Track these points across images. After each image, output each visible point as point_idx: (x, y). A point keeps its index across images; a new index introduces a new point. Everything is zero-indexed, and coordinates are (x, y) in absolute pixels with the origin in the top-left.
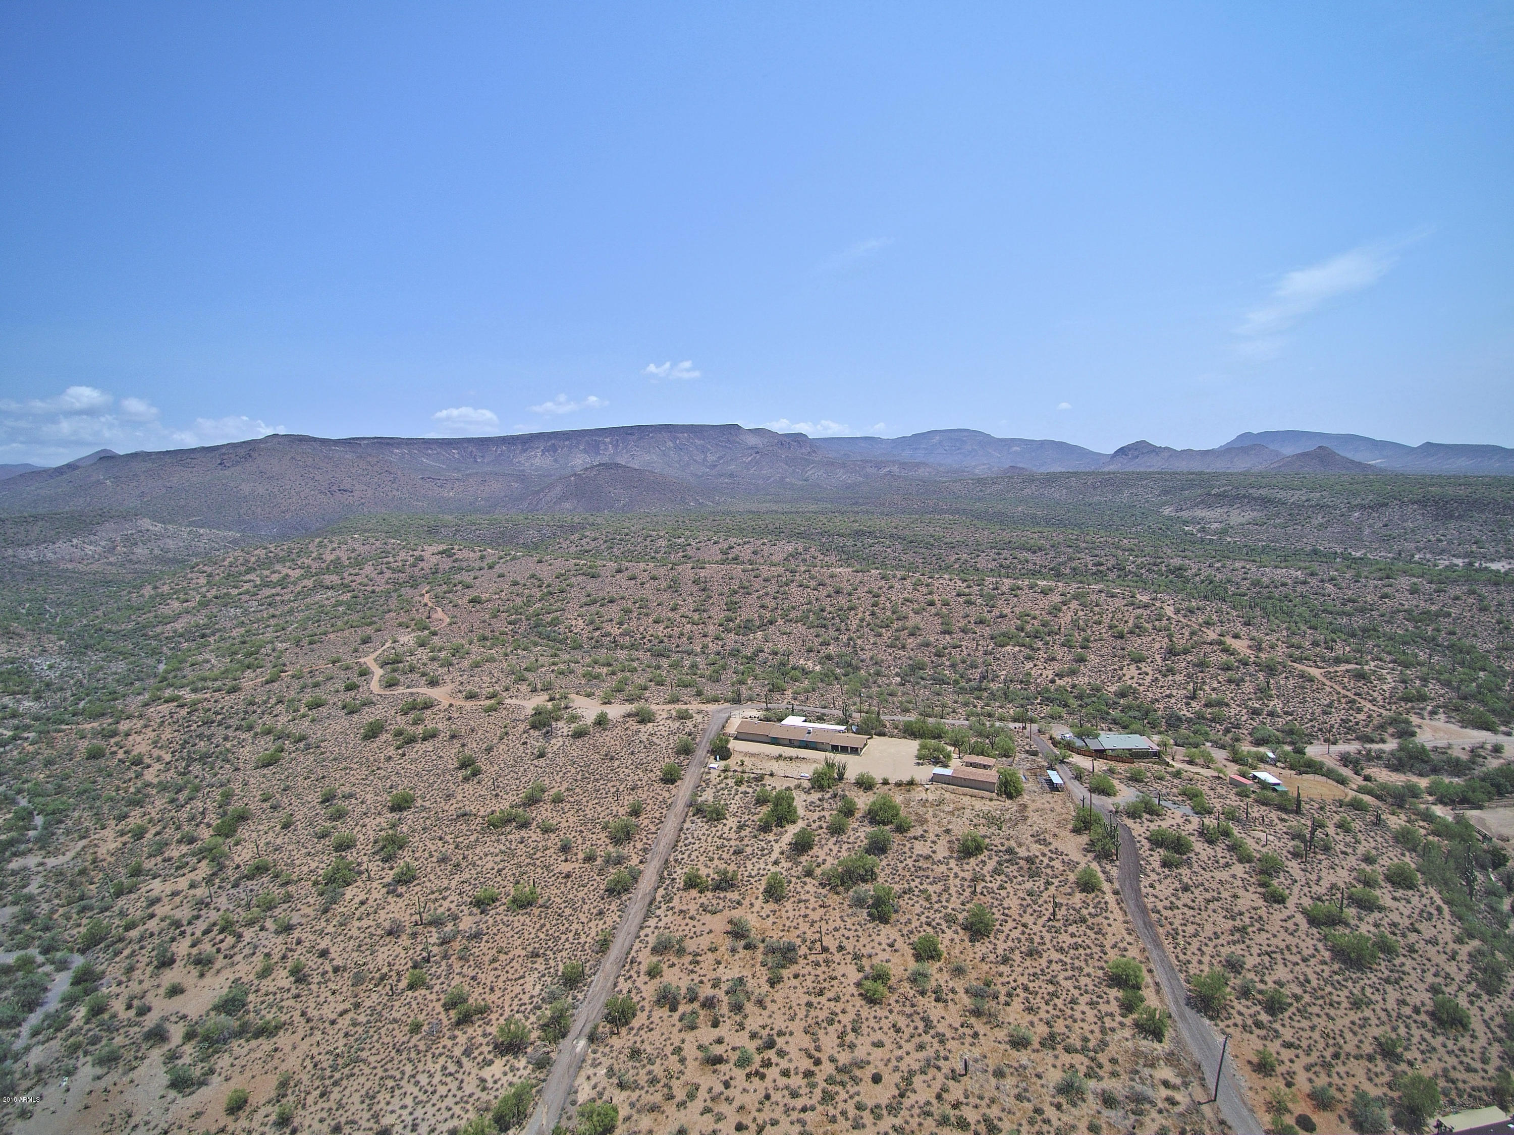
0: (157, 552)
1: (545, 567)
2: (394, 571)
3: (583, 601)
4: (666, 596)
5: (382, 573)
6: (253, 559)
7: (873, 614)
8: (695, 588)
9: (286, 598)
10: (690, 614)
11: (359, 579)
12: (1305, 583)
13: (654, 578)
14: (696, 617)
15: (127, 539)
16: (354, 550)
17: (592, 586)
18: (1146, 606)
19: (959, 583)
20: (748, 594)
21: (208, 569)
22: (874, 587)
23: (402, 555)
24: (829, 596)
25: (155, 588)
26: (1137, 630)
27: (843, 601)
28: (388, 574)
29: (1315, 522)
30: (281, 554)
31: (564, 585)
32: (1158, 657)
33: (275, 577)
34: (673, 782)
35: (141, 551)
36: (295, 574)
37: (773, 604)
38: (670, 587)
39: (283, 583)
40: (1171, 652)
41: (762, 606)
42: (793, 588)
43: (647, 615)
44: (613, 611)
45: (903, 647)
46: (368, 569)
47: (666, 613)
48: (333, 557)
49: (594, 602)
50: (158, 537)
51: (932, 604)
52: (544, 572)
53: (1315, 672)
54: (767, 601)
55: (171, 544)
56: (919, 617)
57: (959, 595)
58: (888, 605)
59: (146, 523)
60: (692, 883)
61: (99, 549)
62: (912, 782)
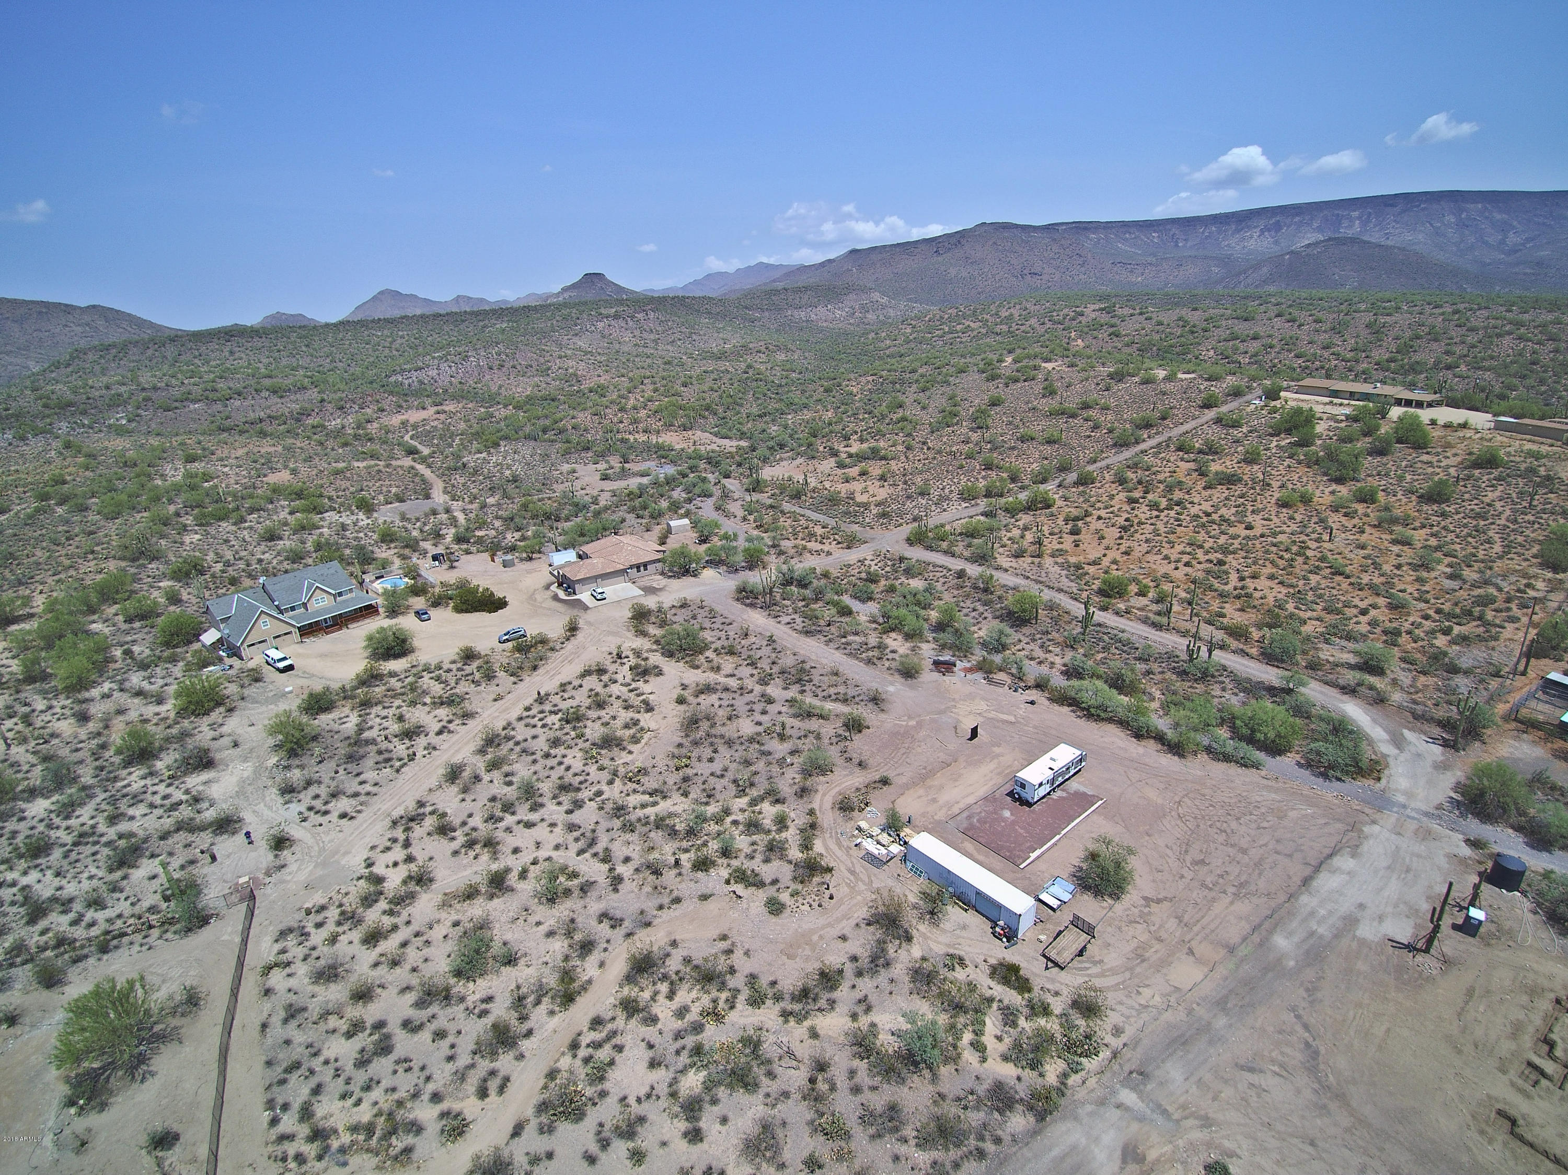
0: (881, 317)
1: (1197, 313)
3: (1223, 338)
4: (1323, 337)
8: (1365, 332)
10: (1344, 353)
11: (1023, 328)
15: (863, 307)
16: (1026, 309)
17: (1240, 327)
31: (1210, 326)
33: (959, 327)
34: (1210, 407)
35: (871, 316)
37: (1465, 352)
39: (965, 330)
41: (1448, 353)
42: (1507, 339)
43: (1290, 351)
46: (1033, 321)
48: (1007, 314)
50: (884, 307)
55: (892, 313)
59: (876, 296)
60: (1183, 449)
61: (844, 314)
62: (1464, 426)
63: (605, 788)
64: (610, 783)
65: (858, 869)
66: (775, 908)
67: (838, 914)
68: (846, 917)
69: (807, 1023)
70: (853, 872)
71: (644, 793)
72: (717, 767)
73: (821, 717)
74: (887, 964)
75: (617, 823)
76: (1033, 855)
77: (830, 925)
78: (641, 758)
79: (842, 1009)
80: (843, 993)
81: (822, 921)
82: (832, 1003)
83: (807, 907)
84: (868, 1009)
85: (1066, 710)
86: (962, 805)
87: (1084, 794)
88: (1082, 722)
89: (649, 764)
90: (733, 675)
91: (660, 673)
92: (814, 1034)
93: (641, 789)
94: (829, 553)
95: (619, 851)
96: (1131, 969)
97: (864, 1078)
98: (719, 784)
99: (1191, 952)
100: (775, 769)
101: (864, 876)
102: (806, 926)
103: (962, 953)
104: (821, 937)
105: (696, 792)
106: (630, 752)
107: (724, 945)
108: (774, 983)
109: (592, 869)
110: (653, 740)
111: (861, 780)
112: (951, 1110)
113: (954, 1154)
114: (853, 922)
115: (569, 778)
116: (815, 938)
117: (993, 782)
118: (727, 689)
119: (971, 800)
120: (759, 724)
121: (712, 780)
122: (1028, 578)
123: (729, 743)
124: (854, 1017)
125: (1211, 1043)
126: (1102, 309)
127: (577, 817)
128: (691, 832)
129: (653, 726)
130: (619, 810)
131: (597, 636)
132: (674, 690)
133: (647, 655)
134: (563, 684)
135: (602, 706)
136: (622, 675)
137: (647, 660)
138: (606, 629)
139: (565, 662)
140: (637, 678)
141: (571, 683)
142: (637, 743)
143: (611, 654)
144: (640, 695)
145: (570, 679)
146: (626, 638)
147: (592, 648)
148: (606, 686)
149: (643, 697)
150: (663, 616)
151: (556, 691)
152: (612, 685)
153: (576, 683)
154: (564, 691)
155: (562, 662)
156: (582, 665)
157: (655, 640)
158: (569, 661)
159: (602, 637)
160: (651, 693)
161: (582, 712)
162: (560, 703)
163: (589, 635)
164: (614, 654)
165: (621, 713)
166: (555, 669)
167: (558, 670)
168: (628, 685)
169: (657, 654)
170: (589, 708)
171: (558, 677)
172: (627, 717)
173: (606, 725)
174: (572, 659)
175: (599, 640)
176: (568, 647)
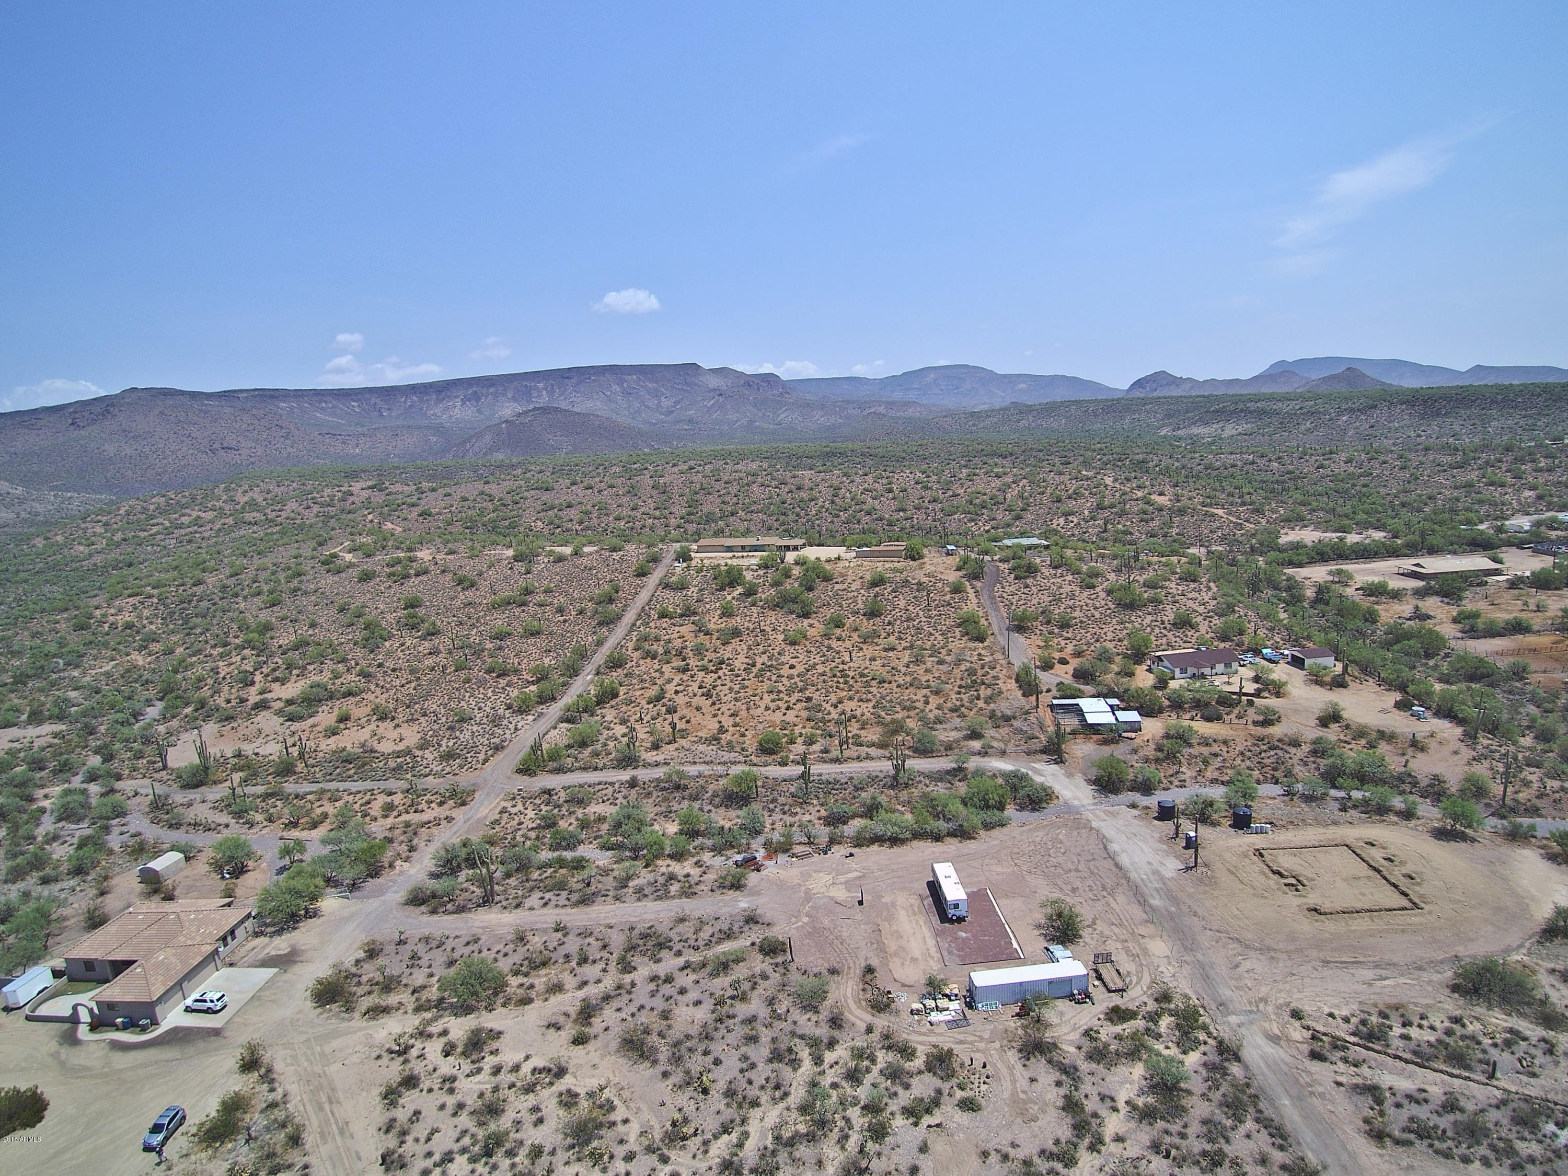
1: (494, 486)
2: (322, 505)
3: (539, 508)
4: (625, 500)
5: (308, 508)
6: (152, 507)
7: (833, 502)
8: (655, 492)
9: (207, 535)
10: (651, 512)
12: (1253, 463)
13: (612, 487)
14: (657, 513)
16: (269, 492)
17: (546, 497)
18: (1088, 479)
19: (919, 474)
20: (709, 494)
21: (104, 519)
22: (836, 482)
23: (327, 491)
24: (791, 492)
25: (46, 539)
26: (1077, 495)
27: (804, 495)
28: (316, 509)
29: (1303, 428)
30: (184, 501)
31: (517, 498)
32: (1086, 512)
34: (644, 575)
36: (210, 515)
37: (735, 500)
38: (629, 492)
39: (197, 522)
40: (1100, 507)
41: (724, 502)
42: (755, 487)
43: (607, 515)
44: (574, 513)
45: (859, 522)
46: (292, 505)
47: (625, 512)
48: (246, 499)
49: (552, 508)
51: (890, 491)
52: (493, 489)
53: (1220, 512)
54: (727, 499)
56: (876, 502)
57: (917, 483)
58: (848, 495)
60: (663, 615)
62: (839, 558)
64: (665, 1160)
65: (961, 1037)
66: (968, 1105)
67: (1004, 1071)
68: (1011, 1068)
69: (1107, 1139)
70: (961, 1042)
71: (716, 1137)
72: (733, 1062)
73: (738, 961)
74: (1076, 1069)
76: (1015, 945)
77: (1014, 1082)
78: (647, 1115)
79: (1103, 1112)
80: (1090, 1105)
81: (1007, 1084)
82: (1095, 1115)
83: (984, 1087)
84: (1113, 1099)
85: (875, 847)
86: (933, 951)
87: (973, 892)
88: (895, 849)
89: (668, 1113)
90: (584, 983)
91: (496, 1035)
92: (1119, 1139)
93: (709, 1136)
94: (449, 819)
96: (1141, 965)
97: (1175, 1128)
98: (763, 1072)
99: (1143, 937)
100: (782, 1025)
101: (970, 1038)
102: (1006, 1095)
103: (1085, 1027)
104: (1024, 1092)
105: (758, 1095)
106: (624, 1121)
107: (994, 1158)
108: (1057, 1142)
110: (626, 1094)
111: (850, 983)
112: (1217, 1096)
113: (1251, 1110)
114: (1019, 1066)
116: (1022, 1096)
117: (922, 923)
119: (931, 942)
120: (697, 1003)
121: (751, 1074)
122: (695, 763)
123: (705, 1037)
124: (1115, 1109)
125: (1212, 967)
126: (370, 488)
128: (819, 1124)
129: (595, 1082)
131: (309, 1052)
132: (548, 1037)
133: (434, 1029)
134: (384, 1128)
135: (493, 1110)
136: (447, 1067)
137: (445, 1033)
138: (304, 1037)
139: (327, 1106)
140: (474, 1057)
141: (394, 1120)
142: (612, 1108)
143: (379, 1057)
144: (516, 1068)
145: (380, 1116)
146: (361, 1029)
147: (333, 1069)
148: (451, 1091)
149: (526, 1068)
150: (364, 979)
151: (391, 1141)
152: (456, 1084)
153: (402, 1115)
154: (404, 1133)
155: (321, 1109)
156: (364, 1094)
157: (410, 1007)
158: (331, 1102)
159: (318, 1049)
160: (527, 1058)
161: (481, 1133)
162: (427, 1148)
163: (294, 1057)
164: (385, 1054)
165: (531, 1099)
166: (327, 1122)
167: (337, 1123)
168: (479, 1070)
169: (447, 1019)
170: (481, 1124)
171: (356, 1127)
172: (547, 1097)
173: (540, 1121)
174: (329, 1098)
175: (323, 1054)
176: (293, 1088)
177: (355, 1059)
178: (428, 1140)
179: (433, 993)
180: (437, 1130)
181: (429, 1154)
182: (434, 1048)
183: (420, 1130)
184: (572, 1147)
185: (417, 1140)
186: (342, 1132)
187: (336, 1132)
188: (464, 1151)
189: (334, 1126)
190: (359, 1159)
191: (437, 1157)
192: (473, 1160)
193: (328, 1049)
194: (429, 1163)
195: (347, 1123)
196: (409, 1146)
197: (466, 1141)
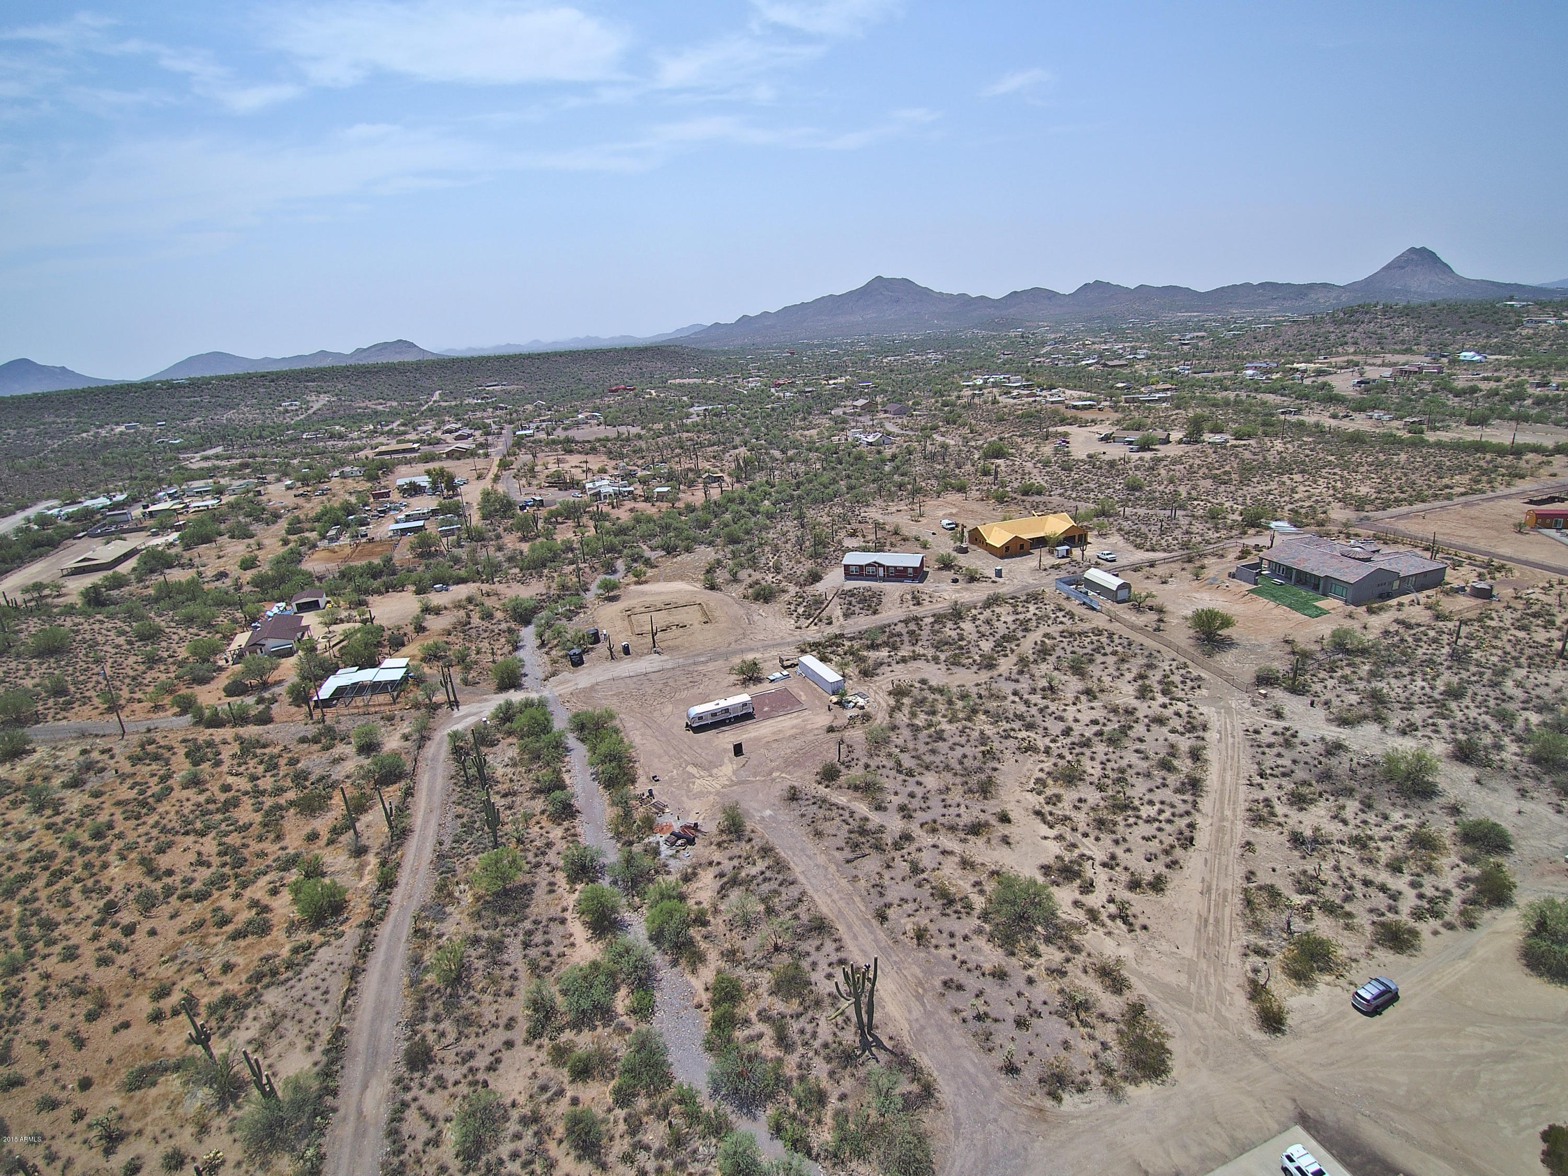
63: (1052, 745)
66: (924, 682)
72: (959, 752)
75: (1028, 719)
78: (1029, 765)
89: (1019, 756)
90: (944, 852)
91: (1046, 869)
95: (1022, 708)
98: (957, 739)
100: (911, 745)
105: (975, 734)
106: (1041, 770)
109: (1035, 699)
110: (1024, 780)
115: (1088, 752)
118: (952, 828)
120: (919, 783)
123: (948, 768)
127: (1061, 726)
128: (974, 711)
129: (1029, 796)
130: (1030, 727)
131: (1203, 992)
132: (1017, 838)
133: (1080, 916)
134: (1177, 866)
135: (1101, 824)
136: (1101, 877)
137: (1076, 904)
138: (1201, 1017)
139: (1211, 920)
140: (1076, 868)
141: (1168, 866)
142: (1038, 781)
143: (1145, 928)
144: (1060, 838)
145: (1174, 879)
146: (1140, 976)
147: (1188, 952)
148: (1113, 857)
149: (1052, 833)
150: (1094, 1046)
151: (1178, 853)
152: (1106, 860)
153: (1159, 866)
154: (1167, 852)
155: (1217, 920)
156: (1175, 906)
157: (1080, 959)
158: (1206, 921)
159: (1193, 989)
160: (1045, 838)
161: (1119, 819)
162: (1158, 833)
163: (1221, 999)
164: (1137, 927)
165: (1074, 814)
166: (1216, 905)
167: (1210, 900)
168: (1082, 856)
169: (1064, 916)
170: (1115, 824)
171: (1196, 885)
172: (1065, 808)
173: (1080, 800)
174: (1206, 926)
175: (1191, 977)
176: (1234, 958)
177: (1164, 946)
178: (1155, 837)
179: (1052, 955)
180: (1143, 838)
181: (1160, 829)
182: (1095, 900)
183: (1154, 846)
184: (1081, 780)
185: (1161, 842)
186: (1209, 889)
187: (1213, 892)
188: (1138, 817)
189: (1213, 897)
190: (1206, 859)
191: (1156, 824)
192: (1136, 809)
193: (1183, 979)
194: (1164, 825)
195: (1202, 893)
196: (1169, 840)
197: (1131, 820)
